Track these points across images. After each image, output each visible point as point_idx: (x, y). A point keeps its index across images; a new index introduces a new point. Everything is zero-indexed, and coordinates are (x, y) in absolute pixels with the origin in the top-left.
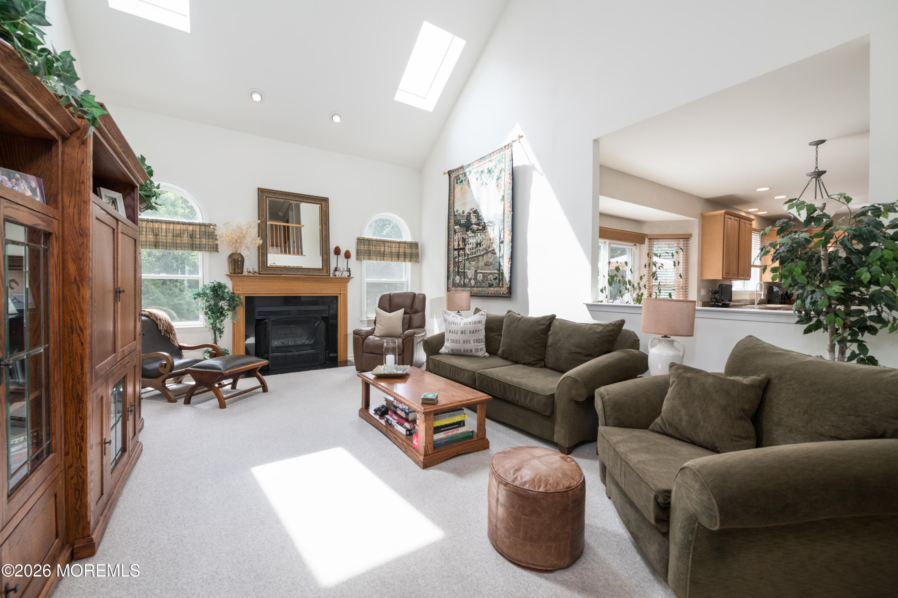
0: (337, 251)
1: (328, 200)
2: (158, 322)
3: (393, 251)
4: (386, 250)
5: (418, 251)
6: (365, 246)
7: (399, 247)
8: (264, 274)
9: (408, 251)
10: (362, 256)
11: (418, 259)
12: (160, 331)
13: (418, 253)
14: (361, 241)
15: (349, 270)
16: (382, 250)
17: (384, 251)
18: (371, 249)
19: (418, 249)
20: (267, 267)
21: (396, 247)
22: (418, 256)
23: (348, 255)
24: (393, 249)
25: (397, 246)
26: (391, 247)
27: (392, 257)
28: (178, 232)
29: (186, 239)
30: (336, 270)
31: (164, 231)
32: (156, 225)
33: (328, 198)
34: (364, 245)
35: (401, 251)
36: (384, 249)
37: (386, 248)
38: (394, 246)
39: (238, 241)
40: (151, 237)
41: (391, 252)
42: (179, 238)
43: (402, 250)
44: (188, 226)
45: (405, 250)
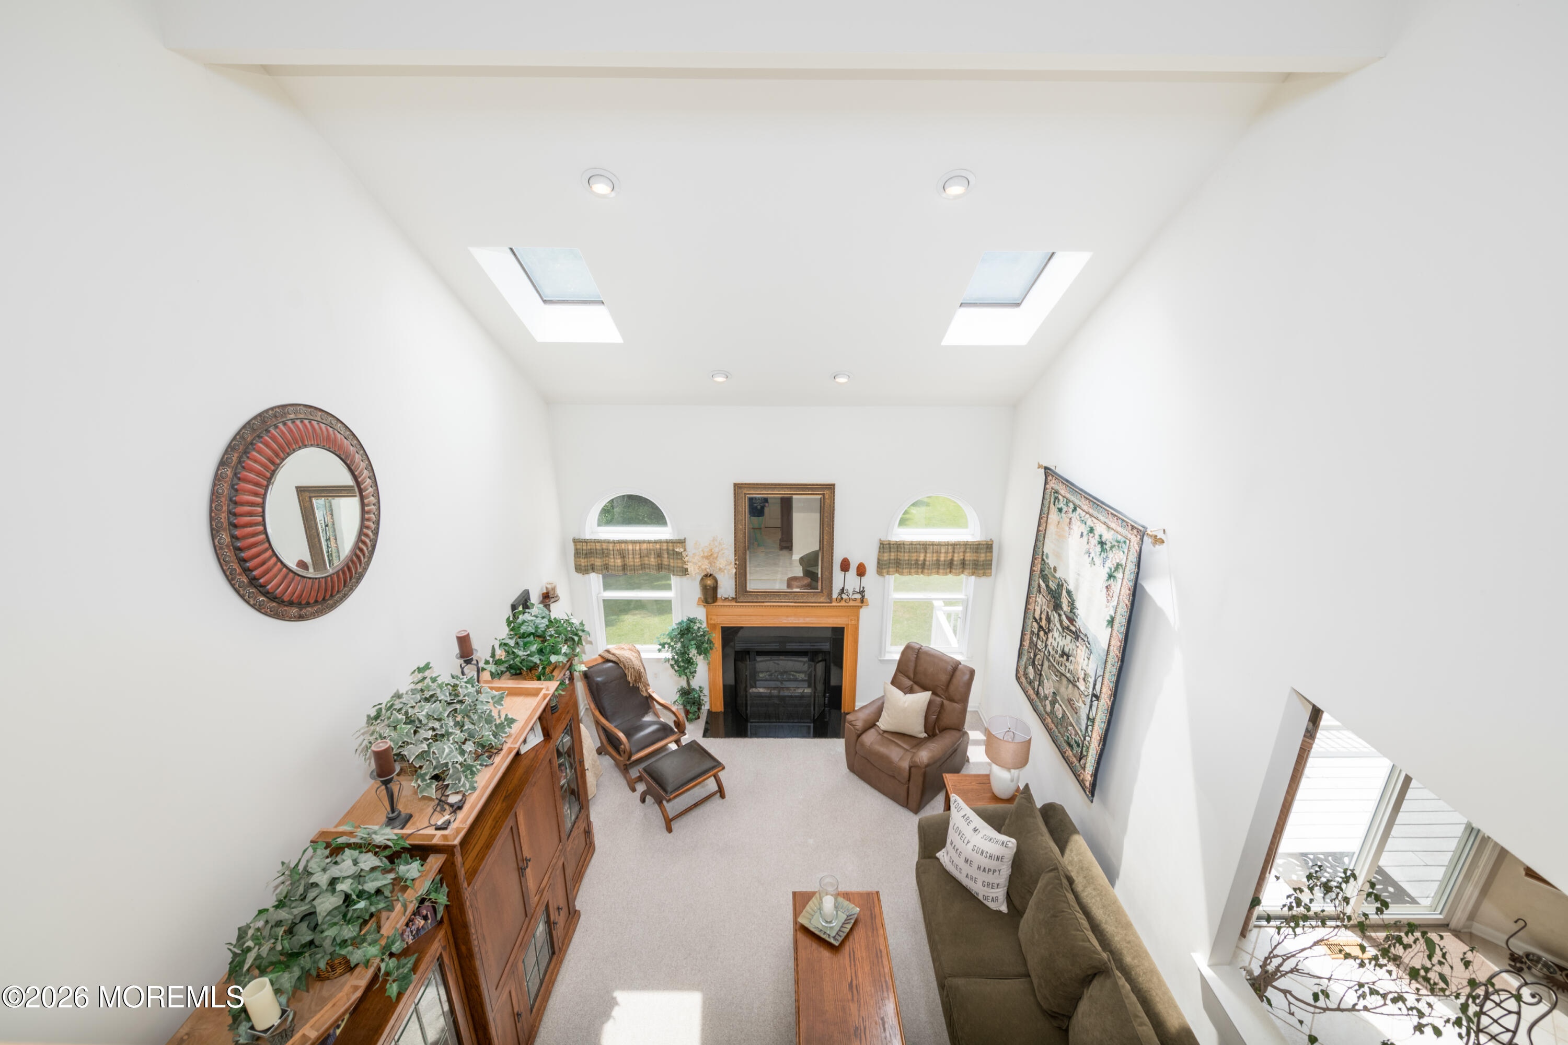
0: (845, 566)
1: (834, 489)
2: (626, 672)
3: (942, 559)
4: (928, 559)
5: (992, 556)
6: (892, 554)
7: (954, 552)
8: (742, 602)
9: (969, 556)
10: (885, 571)
11: (989, 571)
12: (629, 683)
13: (991, 560)
14: (885, 547)
15: (862, 592)
16: (922, 558)
17: (925, 560)
18: (902, 558)
19: (991, 552)
20: (746, 591)
21: (947, 553)
22: (991, 565)
23: (861, 571)
24: (942, 555)
25: (950, 550)
26: (939, 552)
27: (939, 568)
28: (645, 552)
29: (653, 561)
30: (842, 591)
31: (631, 552)
32: (623, 546)
33: (834, 485)
34: (890, 551)
35: (955, 559)
36: (925, 556)
37: (928, 555)
38: (943, 550)
39: (710, 557)
40: (619, 562)
41: (938, 560)
42: (646, 559)
43: (957, 557)
44: (655, 544)
45: (964, 556)
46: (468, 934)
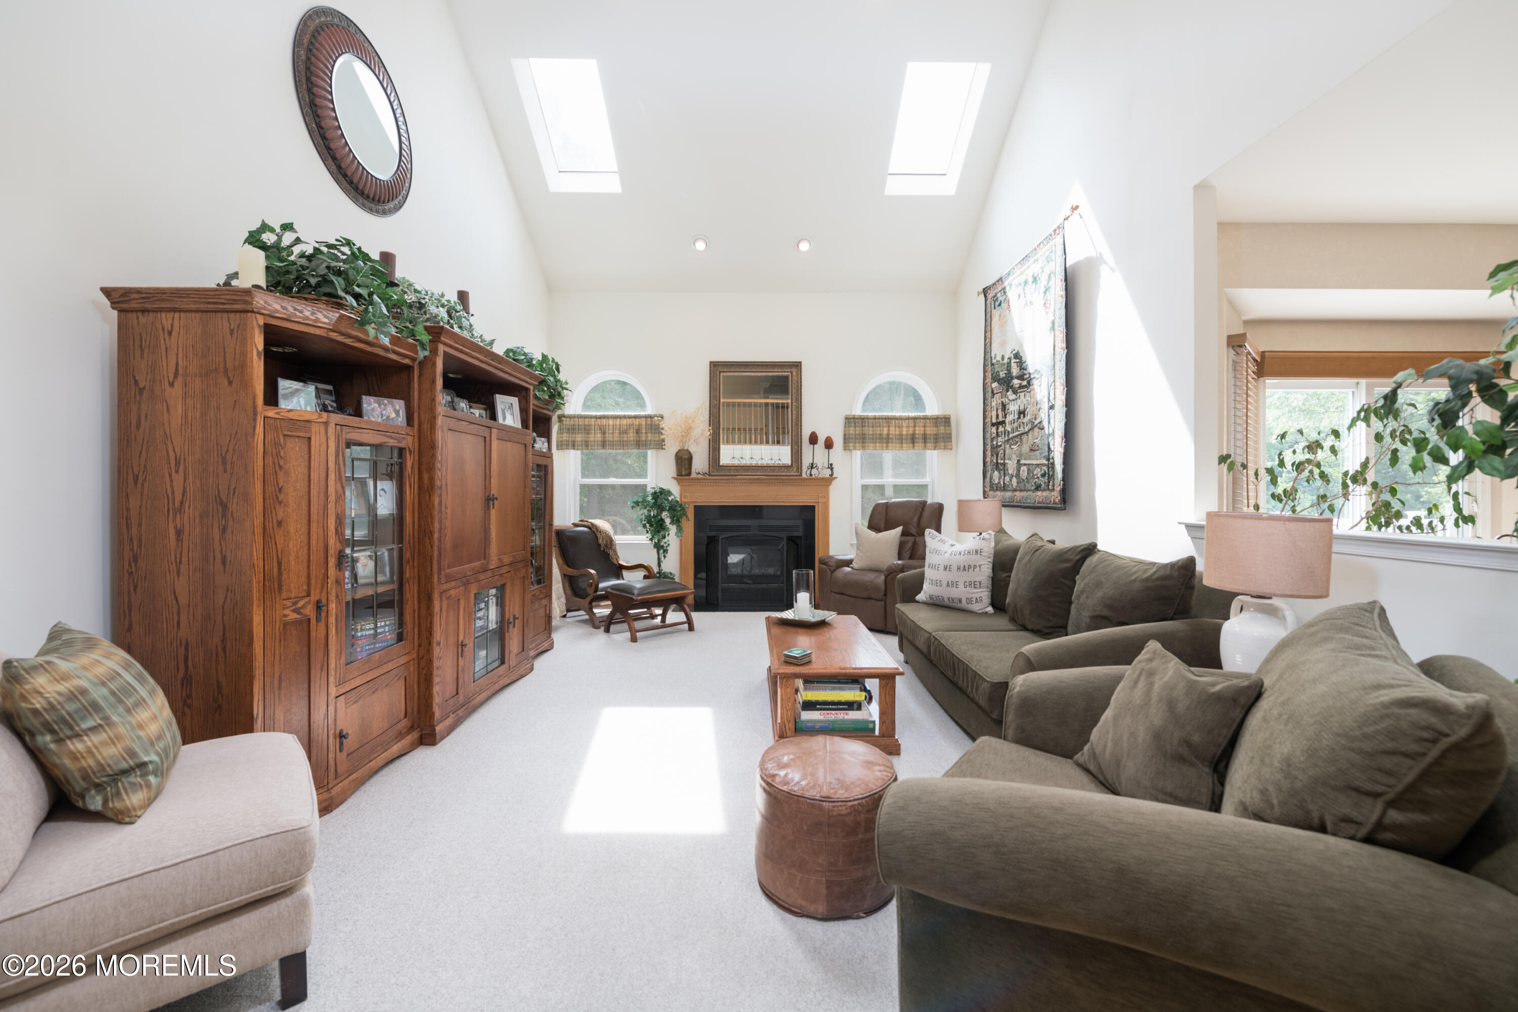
0: (813, 439)
1: (801, 365)
2: (598, 535)
3: (904, 433)
4: (891, 432)
5: (951, 430)
6: (857, 429)
7: (915, 426)
8: (715, 476)
9: (930, 430)
10: (851, 445)
11: (949, 444)
12: (600, 545)
13: (950, 434)
14: (850, 421)
15: (831, 467)
16: (885, 432)
17: (888, 434)
18: (867, 432)
19: (949, 426)
20: (719, 466)
21: (908, 427)
22: (950, 438)
23: (829, 444)
24: (904, 429)
25: (912, 424)
26: (900, 427)
27: (902, 443)
28: (624, 428)
29: (631, 436)
30: (812, 466)
31: (611, 427)
32: (604, 421)
33: (800, 363)
34: (855, 426)
35: (917, 432)
36: (889, 430)
37: (891, 429)
38: (904, 425)
39: (687, 432)
40: (599, 436)
41: (901, 435)
42: (625, 435)
43: (919, 431)
44: (634, 419)
45: (925, 431)
46: (433, 456)
